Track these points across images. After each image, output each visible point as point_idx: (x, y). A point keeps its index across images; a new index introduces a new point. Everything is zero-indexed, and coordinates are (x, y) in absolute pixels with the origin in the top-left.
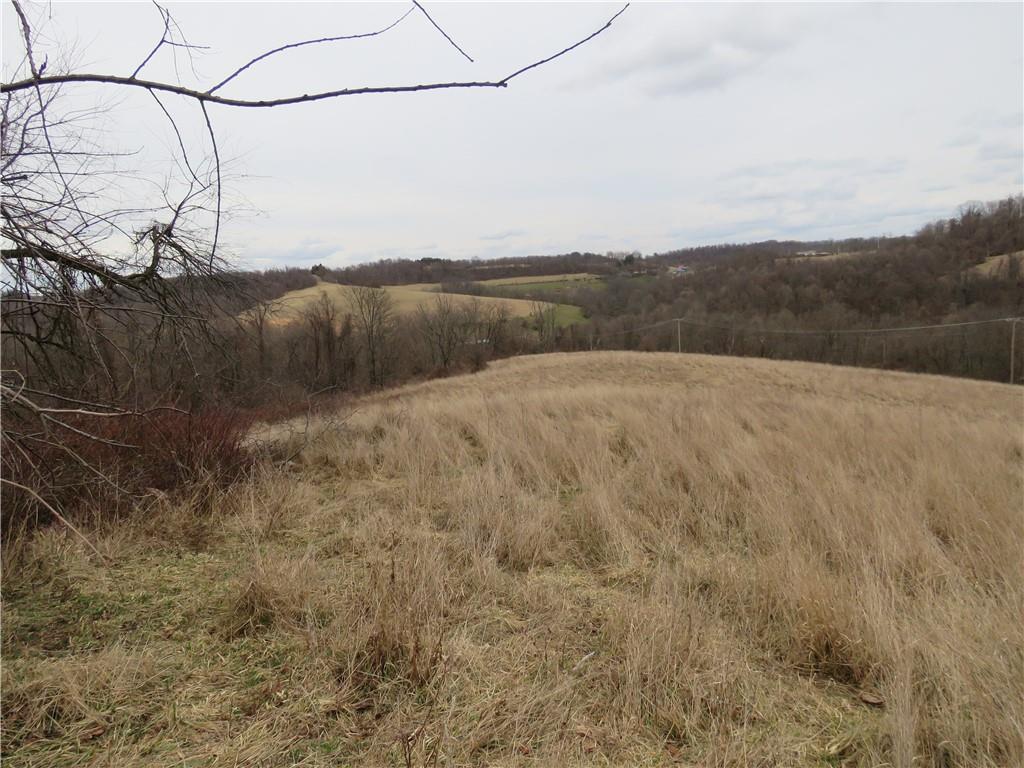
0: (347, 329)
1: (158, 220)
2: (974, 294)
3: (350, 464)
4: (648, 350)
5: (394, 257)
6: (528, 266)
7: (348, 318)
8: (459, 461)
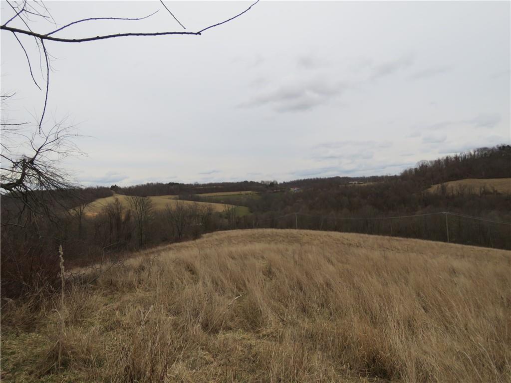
0: (128, 217)
1: (26, 155)
2: (428, 202)
3: (124, 285)
4: (282, 228)
5: (155, 182)
6: (222, 187)
7: (129, 212)
8: (184, 281)
